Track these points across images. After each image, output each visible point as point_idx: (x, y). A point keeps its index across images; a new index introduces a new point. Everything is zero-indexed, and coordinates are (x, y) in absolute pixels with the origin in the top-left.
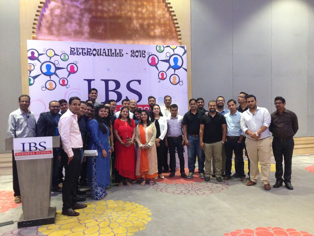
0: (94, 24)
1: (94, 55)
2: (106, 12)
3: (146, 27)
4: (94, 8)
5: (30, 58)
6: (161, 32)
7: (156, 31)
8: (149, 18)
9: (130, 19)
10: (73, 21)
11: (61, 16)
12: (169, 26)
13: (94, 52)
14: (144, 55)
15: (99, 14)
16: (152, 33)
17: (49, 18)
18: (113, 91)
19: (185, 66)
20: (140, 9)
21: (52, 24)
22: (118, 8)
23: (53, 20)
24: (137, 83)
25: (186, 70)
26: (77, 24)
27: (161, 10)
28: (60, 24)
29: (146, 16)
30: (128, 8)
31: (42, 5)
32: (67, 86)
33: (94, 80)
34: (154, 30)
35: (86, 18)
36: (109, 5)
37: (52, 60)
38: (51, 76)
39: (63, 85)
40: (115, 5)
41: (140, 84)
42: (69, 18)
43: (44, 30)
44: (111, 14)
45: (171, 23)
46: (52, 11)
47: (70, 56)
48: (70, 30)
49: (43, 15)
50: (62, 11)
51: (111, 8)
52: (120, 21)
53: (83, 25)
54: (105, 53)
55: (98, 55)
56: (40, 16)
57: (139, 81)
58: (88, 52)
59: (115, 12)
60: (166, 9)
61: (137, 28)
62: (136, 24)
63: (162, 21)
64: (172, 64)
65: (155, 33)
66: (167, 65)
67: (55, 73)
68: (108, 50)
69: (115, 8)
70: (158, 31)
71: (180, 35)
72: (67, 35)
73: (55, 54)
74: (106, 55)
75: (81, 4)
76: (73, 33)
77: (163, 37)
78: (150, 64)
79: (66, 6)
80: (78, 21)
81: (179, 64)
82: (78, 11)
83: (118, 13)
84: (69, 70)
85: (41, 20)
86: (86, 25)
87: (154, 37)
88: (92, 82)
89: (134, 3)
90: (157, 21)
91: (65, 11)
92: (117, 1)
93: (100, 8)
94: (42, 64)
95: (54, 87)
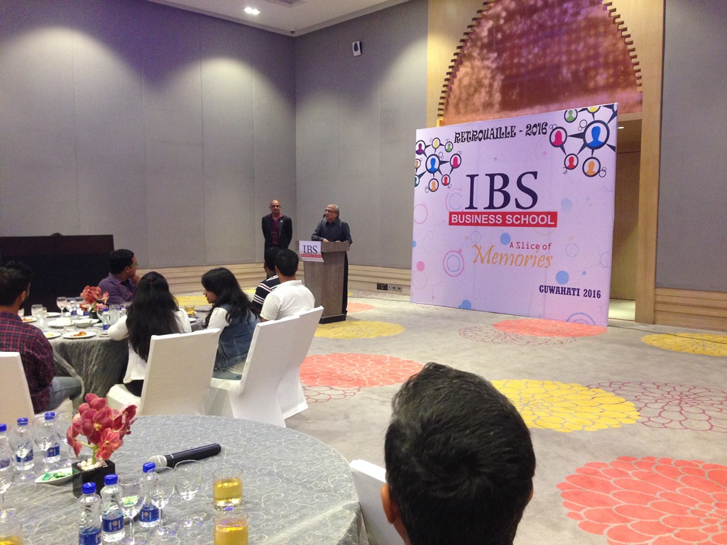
0: (505, 90)
2: (523, 65)
3: (582, 74)
4: (508, 63)
5: (417, 152)
6: (608, 78)
7: (598, 78)
8: (588, 58)
9: (558, 67)
10: (483, 89)
11: (470, 85)
14: (544, 131)
15: (515, 71)
17: (457, 92)
18: (499, 190)
19: (612, 141)
20: (573, 47)
21: (460, 99)
22: (541, 53)
23: (461, 94)
24: (532, 176)
25: (612, 148)
26: (487, 92)
28: (469, 97)
32: (449, 185)
33: (478, 175)
34: (595, 76)
35: (498, 82)
36: (529, 53)
37: (437, 153)
38: (435, 174)
39: (445, 184)
40: (536, 50)
41: (536, 178)
42: (478, 86)
44: (530, 67)
45: (627, 57)
46: (460, 81)
47: (454, 144)
48: (478, 103)
49: (451, 89)
50: (471, 78)
51: (530, 57)
52: (542, 74)
53: (494, 92)
54: (493, 134)
55: (484, 139)
56: (448, 91)
57: (535, 174)
58: (474, 137)
59: (536, 62)
60: (619, 34)
61: (567, 80)
62: (566, 72)
63: (611, 58)
64: (589, 139)
65: (596, 82)
66: (580, 142)
67: (438, 169)
68: (497, 129)
69: (536, 56)
70: (601, 79)
72: (476, 111)
73: (441, 145)
74: (494, 138)
75: (492, 62)
76: (481, 108)
77: (610, 87)
79: (476, 70)
80: (487, 89)
81: (602, 138)
83: (540, 62)
84: (452, 163)
85: (449, 96)
86: (497, 92)
88: (476, 178)
89: (565, 38)
90: (601, 60)
91: (475, 77)
92: (540, 43)
93: (516, 60)
94: (428, 158)
95: (437, 187)
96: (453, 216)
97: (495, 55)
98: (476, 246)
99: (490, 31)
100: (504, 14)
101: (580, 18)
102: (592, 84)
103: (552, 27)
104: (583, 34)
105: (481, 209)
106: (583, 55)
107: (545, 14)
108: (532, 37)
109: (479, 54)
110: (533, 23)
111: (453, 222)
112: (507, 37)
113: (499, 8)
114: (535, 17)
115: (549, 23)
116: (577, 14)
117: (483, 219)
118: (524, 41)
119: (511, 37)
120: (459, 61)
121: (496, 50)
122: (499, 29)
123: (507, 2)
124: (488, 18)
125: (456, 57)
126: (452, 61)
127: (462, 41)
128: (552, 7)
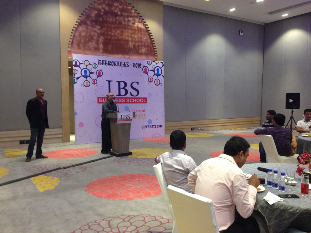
0: (105, 44)
2: (113, 36)
3: (137, 47)
4: (106, 33)
5: (74, 66)
6: (146, 51)
7: (142, 50)
8: (139, 42)
9: (127, 41)
10: (93, 41)
11: (86, 37)
12: (150, 47)
13: (112, 63)
14: (140, 67)
15: (109, 37)
16: (140, 51)
17: (78, 38)
18: (123, 88)
19: (163, 74)
20: (133, 36)
21: (80, 42)
22: (120, 34)
23: (81, 39)
24: (136, 83)
25: (163, 76)
26: (96, 43)
27: (146, 37)
28: (85, 42)
29: (137, 40)
30: (127, 34)
31: (75, 29)
32: (97, 84)
33: (112, 81)
34: (141, 49)
35: (101, 40)
36: (115, 32)
37: (88, 68)
38: (87, 78)
39: (94, 84)
40: (118, 32)
41: (138, 84)
42: (91, 38)
43: (75, 46)
44: (116, 38)
45: (151, 45)
46: (80, 33)
47: (98, 65)
48: (91, 46)
49: (75, 35)
52: (122, 42)
53: (99, 43)
54: (119, 64)
55: (115, 65)
56: (73, 36)
57: (138, 83)
58: (109, 63)
59: (118, 36)
60: (149, 37)
61: (131, 48)
62: (131, 44)
63: (146, 44)
64: (156, 72)
65: (142, 51)
66: (153, 73)
67: (89, 76)
68: (120, 62)
69: (119, 34)
70: (144, 50)
71: (157, 54)
72: (90, 50)
73: (90, 64)
74: (119, 66)
75: (98, 30)
76: (93, 49)
77: (147, 54)
78: (144, 72)
79: (89, 31)
80: (96, 41)
81: (160, 73)
82: (96, 34)
83: (120, 37)
84: (98, 74)
85: (74, 38)
86: (101, 44)
87: (141, 54)
88: (111, 82)
89: (130, 31)
90: (143, 44)
91: (88, 34)
92: (120, 30)
93: (110, 33)
94: (82, 70)
95: (89, 85)
96: (100, 99)
97: (99, 27)
99: (96, 16)
100: (103, 11)
101: (136, 26)
103: (125, 25)
104: (136, 32)
107: (122, 18)
108: (116, 25)
109: (90, 24)
110: (116, 20)
111: (100, 102)
112: (104, 21)
113: (100, 7)
114: (117, 18)
115: (123, 23)
116: (134, 24)
118: (113, 26)
119: (107, 22)
120: (81, 23)
121: (100, 25)
122: (101, 16)
123: (104, 6)
124: (95, 9)
125: (79, 21)
126: (77, 22)
127: (82, 14)
128: (124, 17)
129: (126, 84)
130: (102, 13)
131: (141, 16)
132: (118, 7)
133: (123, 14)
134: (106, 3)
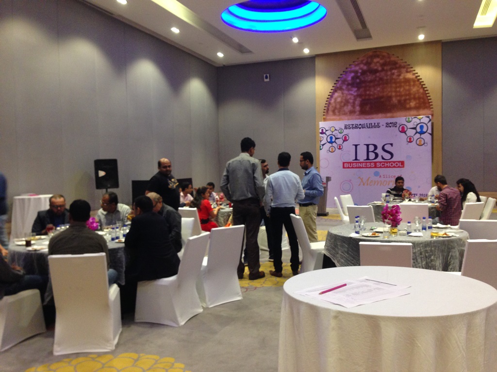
0: (362, 105)
1: (360, 128)
2: (372, 95)
3: (402, 102)
4: (363, 93)
5: (321, 133)
6: (416, 104)
8: (406, 95)
9: (390, 97)
10: (349, 104)
11: (342, 102)
12: (423, 99)
13: (360, 126)
14: (396, 126)
15: (367, 97)
17: (334, 105)
18: (372, 152)
19: (429, 131)
20: (398, 89)
21: (335, 108)
22: (381, 91)
23: (336, 105)
24: (390, 145)
25: (430, 134)
26: (352, 106)
27: (416, 87)
28: (341, 107)
30: (389, 90)
31: (329, 97)
32: (342, 149)
35: (358, 102)
36: (375, 90)
37: (333, 134)
38: (333, 144)
39: (340, 149)
40: (379, 89)
42: (347, 102)
43: (330, 113)
44: (376, 96)
45: (424, 96)
46: (336, 99)
48: (347, 111)
49: (330, 103)
50: (342, 98)
51: (376, 92)
52: (382, 100)
54: (367, 126)
55: (362, 128)
56: (328, 104)
57: (392, 145)
58: (356, 127)
59: (379, 94)
60: (420, 86)
61: (395, 103)
62: (395, 100)
63: (417, 96)
64: (419, 130)
65: (410, 105)
66: (414, 131)
67: (335, 142)
68: (370, 124)
69: (379, 91)
70: (413, 104)
72: (345, 114)
73: (336, 130)
74: (368, 128)
75: (354, 92)
76: (348, 113)
77: (417, 108)
78: (401, 132)
79: (345, 95)
80: (352, 104)
81: (425, 130)
82: (352, 97)
83: (381, 95)
84: (343, 139)
85: (329, 106)
86: (357, 106)
87: (410, 109)
88: (358, 146)
89: (394, 85)
90: (412, 96)
91: (344, 98)
92: (381, 86)
93: (368, 93)
94: (328, 136)
95: (334, 150)
96: (345, 164)
97: (356, 89)
98: (360, 178)
99: (353, 78)
100: (360, 71)
101: (401, 77)
102: (408, 106)
103: (387, 80)
104: (403, 84)
105: (362, 160)
106: (403, 93)
107: (383, 74)
108: (376, 83)
109: (346, 88)
110: (376, 77)
111: (345, 167)
112: (362, 82)
113: (357, 68)
114: (378, 74)
115: (385, 78)
116: (399, 75)
117: (364, 165)
118: (372, 84)
119: (364, 82)
120: (335, 90)
121: (357, 87)
122: (358, 77)
123: (362, 66)
124: (351, 72)
125: (333, 88)
126: (331, 90)
127: (337, 81)
128: (387, 71)
129: (376, 147)
130: (359, 74)
131: (409, 65)
132: (378, 62)
133: (385, 68)
134: (364, 62)
